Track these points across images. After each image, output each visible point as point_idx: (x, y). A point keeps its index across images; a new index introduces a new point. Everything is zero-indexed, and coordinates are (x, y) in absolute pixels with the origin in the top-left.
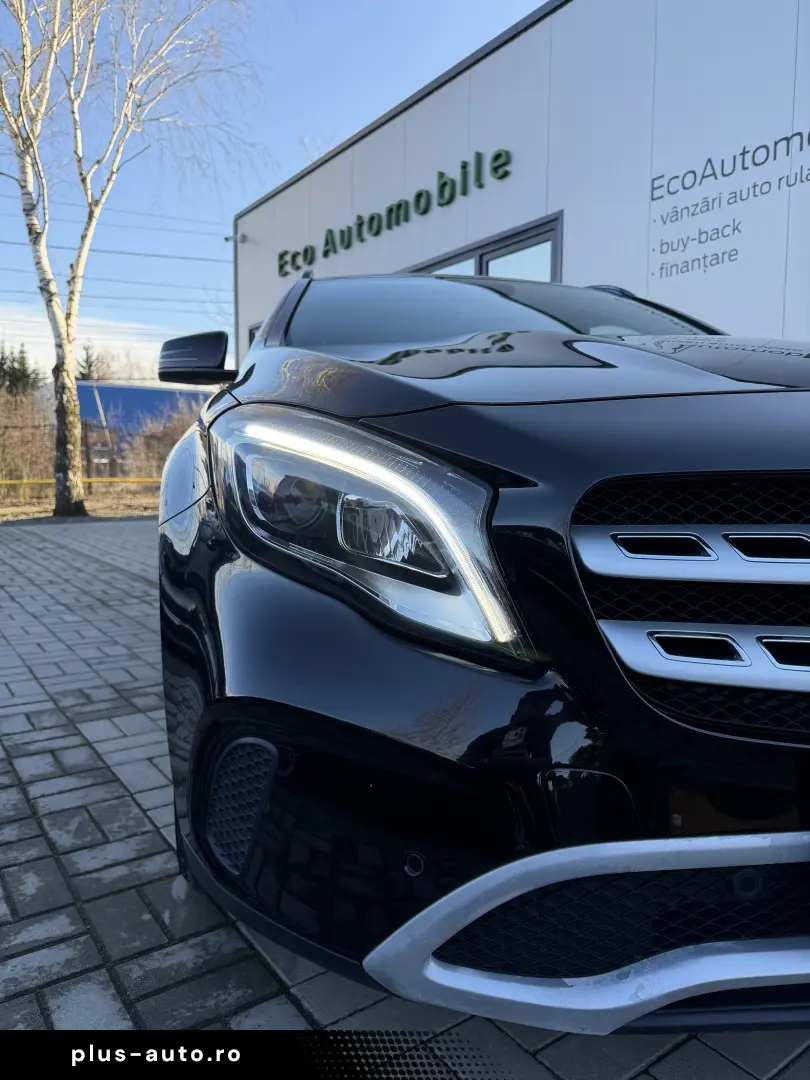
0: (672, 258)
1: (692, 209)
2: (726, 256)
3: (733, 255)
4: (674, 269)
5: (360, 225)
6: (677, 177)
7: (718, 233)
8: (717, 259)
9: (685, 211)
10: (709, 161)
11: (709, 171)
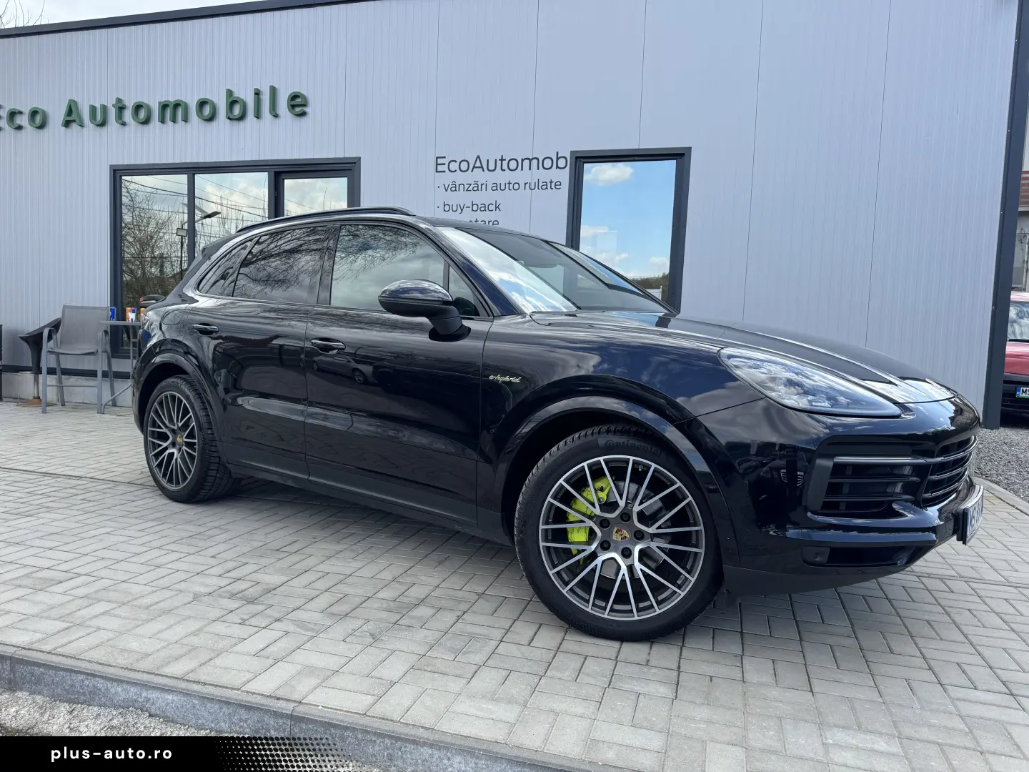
0: (452, 216)
1: (466, 187)
2: (491, 224)
5: (121, 109)
6: (456, 162)
7: (485, 208)
9: (462, 187)
10: (478, 157)
11: (479, 164)
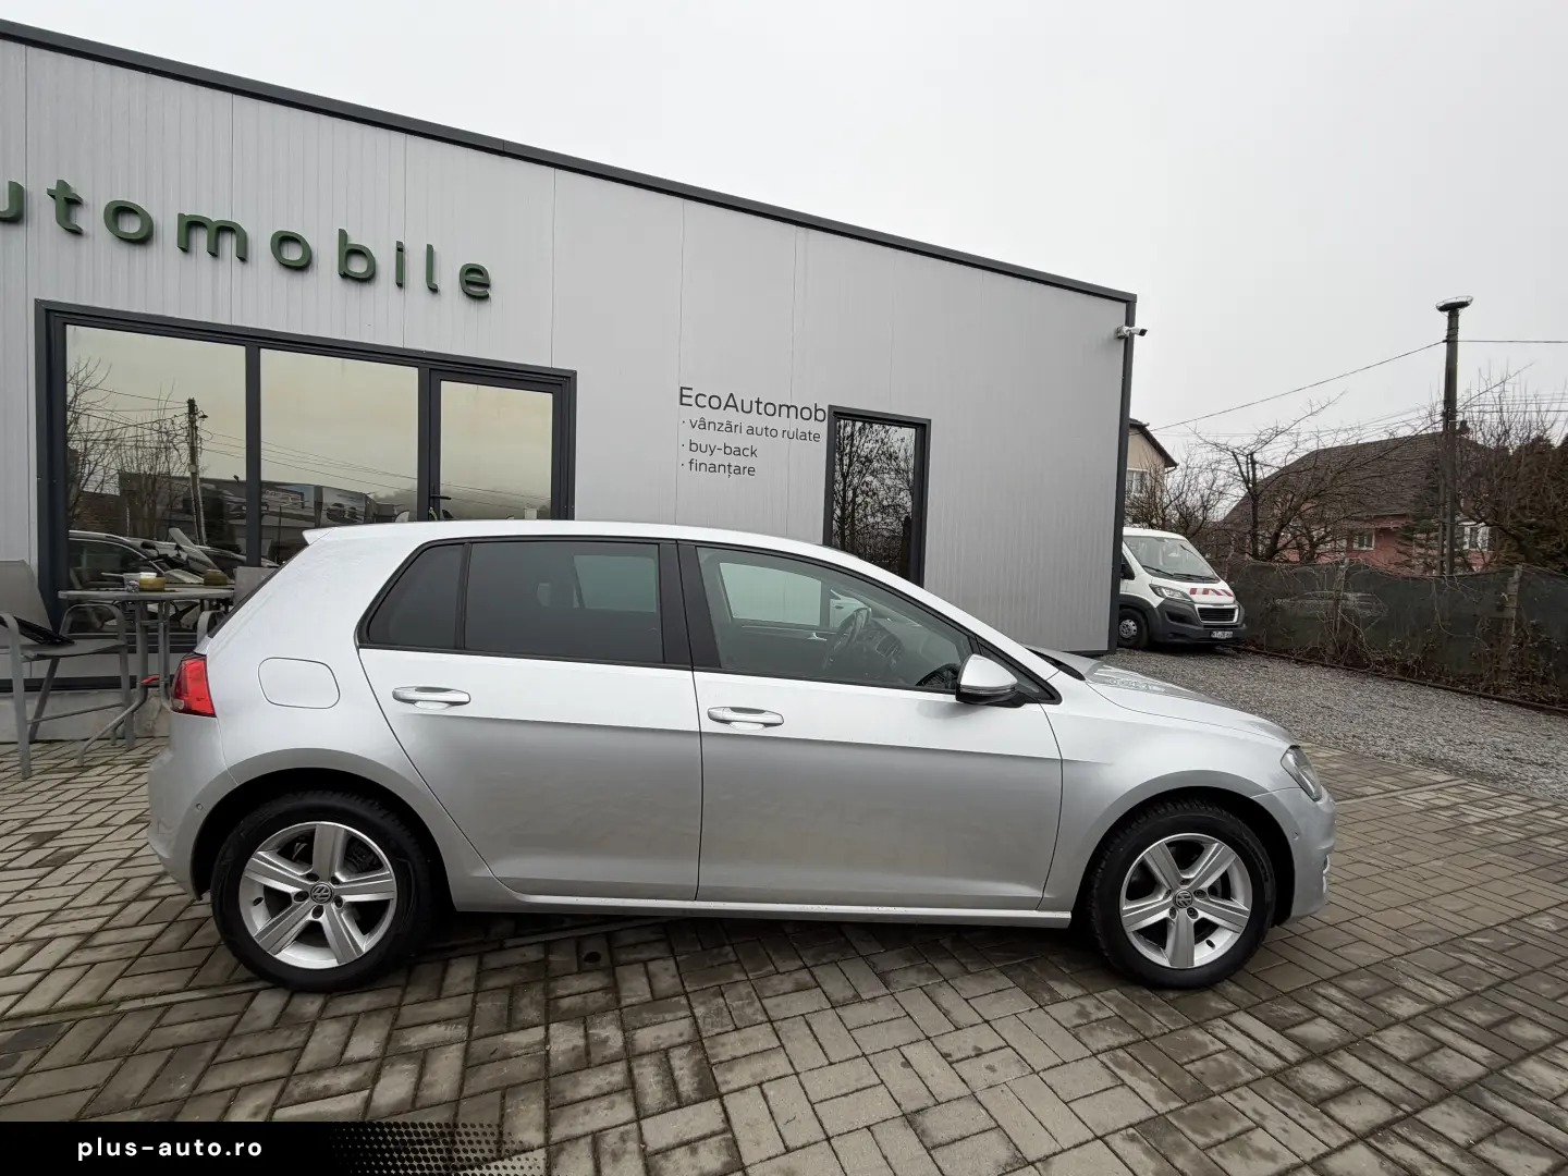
0: (700, 457)
1: (718, 426)
2: (746, 470)
3: (751, 471)
4: (703, 466)
6: (705, 396)
7: (738, 452)
8: (738, 470)
9: (712, 425)
10: (731, 395)
11: (731, 403)
